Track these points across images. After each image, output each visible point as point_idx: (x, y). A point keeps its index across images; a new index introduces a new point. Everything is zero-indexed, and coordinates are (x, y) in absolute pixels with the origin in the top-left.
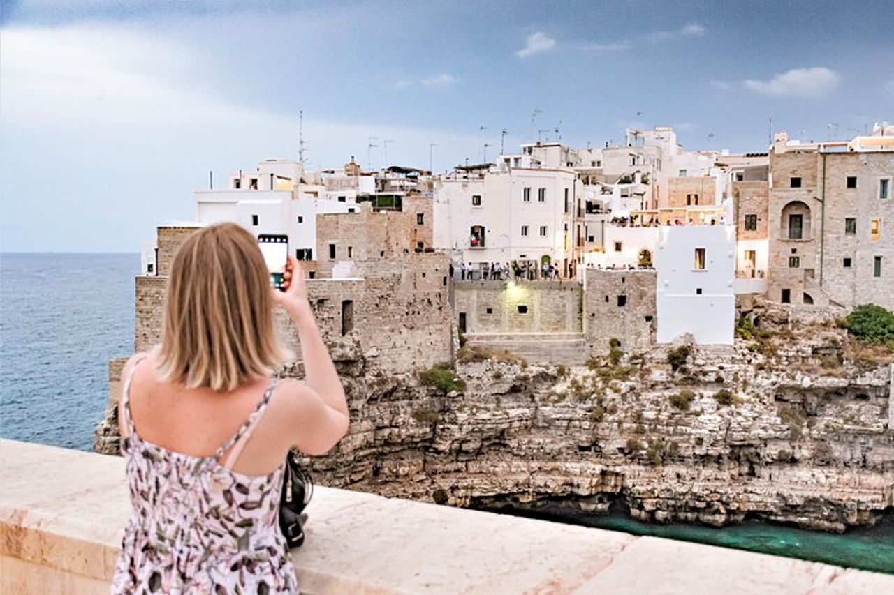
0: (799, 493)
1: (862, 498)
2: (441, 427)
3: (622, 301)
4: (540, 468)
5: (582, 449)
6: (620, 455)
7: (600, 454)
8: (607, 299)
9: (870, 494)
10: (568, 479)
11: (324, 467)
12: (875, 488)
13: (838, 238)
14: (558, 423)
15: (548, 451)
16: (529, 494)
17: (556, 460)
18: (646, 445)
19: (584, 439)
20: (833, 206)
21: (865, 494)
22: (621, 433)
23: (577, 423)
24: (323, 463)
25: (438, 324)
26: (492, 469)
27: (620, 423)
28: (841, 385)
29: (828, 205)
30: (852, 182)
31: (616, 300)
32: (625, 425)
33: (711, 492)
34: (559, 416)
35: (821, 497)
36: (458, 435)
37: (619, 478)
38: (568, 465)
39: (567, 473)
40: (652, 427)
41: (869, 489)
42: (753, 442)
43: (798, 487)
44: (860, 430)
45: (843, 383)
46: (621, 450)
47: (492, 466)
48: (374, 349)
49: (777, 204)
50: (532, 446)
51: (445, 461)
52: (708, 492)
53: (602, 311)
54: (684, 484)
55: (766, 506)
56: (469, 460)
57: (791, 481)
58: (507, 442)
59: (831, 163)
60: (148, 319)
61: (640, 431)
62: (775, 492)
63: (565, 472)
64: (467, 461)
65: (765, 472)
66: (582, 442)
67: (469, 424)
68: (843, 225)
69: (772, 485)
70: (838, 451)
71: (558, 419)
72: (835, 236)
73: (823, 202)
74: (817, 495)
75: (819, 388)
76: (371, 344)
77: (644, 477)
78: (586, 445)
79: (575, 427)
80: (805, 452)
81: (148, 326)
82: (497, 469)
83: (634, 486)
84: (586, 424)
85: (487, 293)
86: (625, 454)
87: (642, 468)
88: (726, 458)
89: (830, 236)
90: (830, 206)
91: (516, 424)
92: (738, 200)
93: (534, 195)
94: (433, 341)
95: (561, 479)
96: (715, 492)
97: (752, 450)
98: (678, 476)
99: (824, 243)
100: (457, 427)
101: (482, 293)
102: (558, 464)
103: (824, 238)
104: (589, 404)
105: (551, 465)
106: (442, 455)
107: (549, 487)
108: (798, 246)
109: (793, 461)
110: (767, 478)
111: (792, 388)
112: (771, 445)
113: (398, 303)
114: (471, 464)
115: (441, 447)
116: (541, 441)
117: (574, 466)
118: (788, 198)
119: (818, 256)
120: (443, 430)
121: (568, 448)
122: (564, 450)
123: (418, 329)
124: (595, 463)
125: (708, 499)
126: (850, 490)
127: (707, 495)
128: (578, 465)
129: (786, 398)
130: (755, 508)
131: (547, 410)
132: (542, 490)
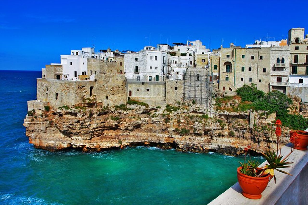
0: (224, 145)
1: (242, 147)
2: (121, 123)
3: (176, 88)
4: (150, 135)
5: (163, 130)
6: (173, 132)
7: (168, 132)
8: (172, 88)
9: (244, 146)
10: (159, 138)
11: (84, 133)
12: (245, 144)
13: (239, 72)
14: (156, 122)
15: (153, 130)
16: (147, 142)
17: (155, 133)
18: (181, 130)
19: (163, 127)
20: (238, 63)
21: (242, 146)
22: (174, 126)
23: (162, 123)
24: (84, 132)
25: (122, 94)
26: (137, 135)
27: (173, 123)
28: (237, 114)
29: (236, 63)
30: (243, 57)
31: (174, 88)
32: (175, 124)
33: (198, 144)
34: (157, 120)
35: (230, 146)
36: (126, 125)
37: (173, 139)
38: (159, 134)
39: (158, 137)
40: (183, 124)
41: (244, 144)
42: (211, 130)
43: (224, 143)
44: (242, 128)
45: (238, 114)
46: (174, 131)
47: (137, 134)
48: (101, 100)
49: (222, 62)
50: (148, 129)
51: (122, 132)
52: (197, 144)
53: (170, 91)
54: (191, 141)
55: (214, 148)
56: (130, 132)
57: (222, 141)
58: (141, 127)
59: (238, 51)
60: (40, 90)
61: (179, 126)
62: (217, 144)
63: (158, 136)
64: (129, 132)
65: (215, 138)
66: (163, 128)
67: (129, 122)
68: (241, 68)
69: (216, 142)
70: (236, 133)
71: (156, 121)
72: (238, 72)
73: (235, 62)
74: (229, 146)
75: (231, 115)
76: (100, 99)
77: (180, 139)
78: (164, 129)
79: (161, 124)
80: (226, 133)
81: (40, 92)
82: (138, 135)
83: (177, 141)
84: (164, 123)
85: (137, 85)
86: (175, 132)
87: (179, 136)
88: (203, 134)
89: (237, 72)
90: (237, 63)
91: (144, 122)
92: (212, 61)
93: (154, 58)
94: (120, 98)
95: (156, 139)
96: (199, 144)
97: (211, 132)
98: (190, 139)
99: (235, 74)
100: (126, 123)
101: (136, 85)
102: (156, 134)
103: (235, 72)
104: (165, 117)
105: (154, 134)
106: (122, 130)
107: (152, 140)
108: (228, 74)
109: (223, 136)
110: (215, 140)
111: (223, 115)
112: (217, 131)
113: (108, 87)
114: (131, 133)
115: (121, 128)
116: (151, 127)
117: (160, 135)
118: (225, 61)
119: (234, 77)
120: (122, 123)
121: (159, 130)
122: (158, 130)
123: (115, 95)
124: (166, 134)
125: (197, 146)
126: (238, 144)
127: (197, 145)
128: (162, 135)
129: (222, 117)
130: (211, 149)
131: (154, 119)
132: (151, 141)
